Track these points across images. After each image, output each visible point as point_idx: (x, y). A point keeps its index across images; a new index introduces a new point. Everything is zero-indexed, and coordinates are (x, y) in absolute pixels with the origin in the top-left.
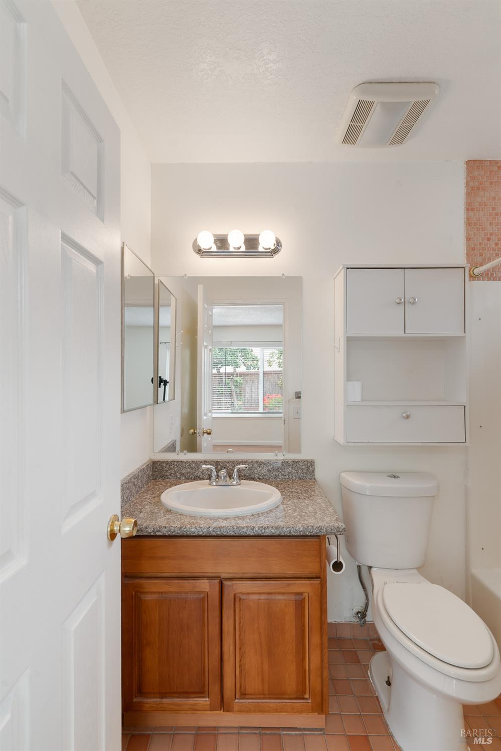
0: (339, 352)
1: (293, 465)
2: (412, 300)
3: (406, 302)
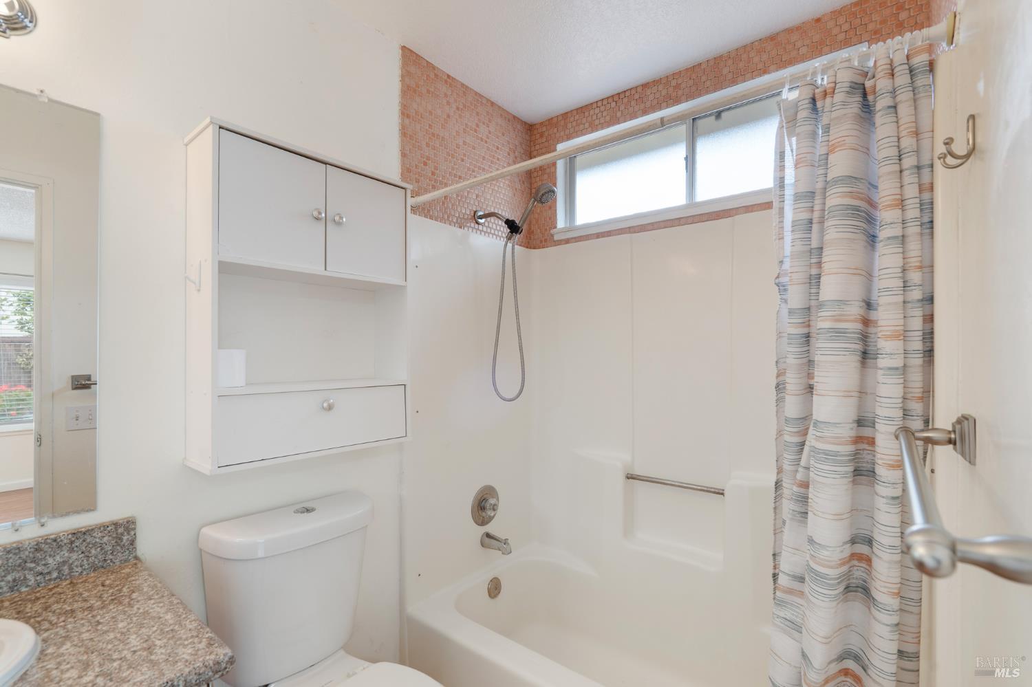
0: (199, 290)
1: (72, 542)
2: (337, 218)
3: (328, 218)
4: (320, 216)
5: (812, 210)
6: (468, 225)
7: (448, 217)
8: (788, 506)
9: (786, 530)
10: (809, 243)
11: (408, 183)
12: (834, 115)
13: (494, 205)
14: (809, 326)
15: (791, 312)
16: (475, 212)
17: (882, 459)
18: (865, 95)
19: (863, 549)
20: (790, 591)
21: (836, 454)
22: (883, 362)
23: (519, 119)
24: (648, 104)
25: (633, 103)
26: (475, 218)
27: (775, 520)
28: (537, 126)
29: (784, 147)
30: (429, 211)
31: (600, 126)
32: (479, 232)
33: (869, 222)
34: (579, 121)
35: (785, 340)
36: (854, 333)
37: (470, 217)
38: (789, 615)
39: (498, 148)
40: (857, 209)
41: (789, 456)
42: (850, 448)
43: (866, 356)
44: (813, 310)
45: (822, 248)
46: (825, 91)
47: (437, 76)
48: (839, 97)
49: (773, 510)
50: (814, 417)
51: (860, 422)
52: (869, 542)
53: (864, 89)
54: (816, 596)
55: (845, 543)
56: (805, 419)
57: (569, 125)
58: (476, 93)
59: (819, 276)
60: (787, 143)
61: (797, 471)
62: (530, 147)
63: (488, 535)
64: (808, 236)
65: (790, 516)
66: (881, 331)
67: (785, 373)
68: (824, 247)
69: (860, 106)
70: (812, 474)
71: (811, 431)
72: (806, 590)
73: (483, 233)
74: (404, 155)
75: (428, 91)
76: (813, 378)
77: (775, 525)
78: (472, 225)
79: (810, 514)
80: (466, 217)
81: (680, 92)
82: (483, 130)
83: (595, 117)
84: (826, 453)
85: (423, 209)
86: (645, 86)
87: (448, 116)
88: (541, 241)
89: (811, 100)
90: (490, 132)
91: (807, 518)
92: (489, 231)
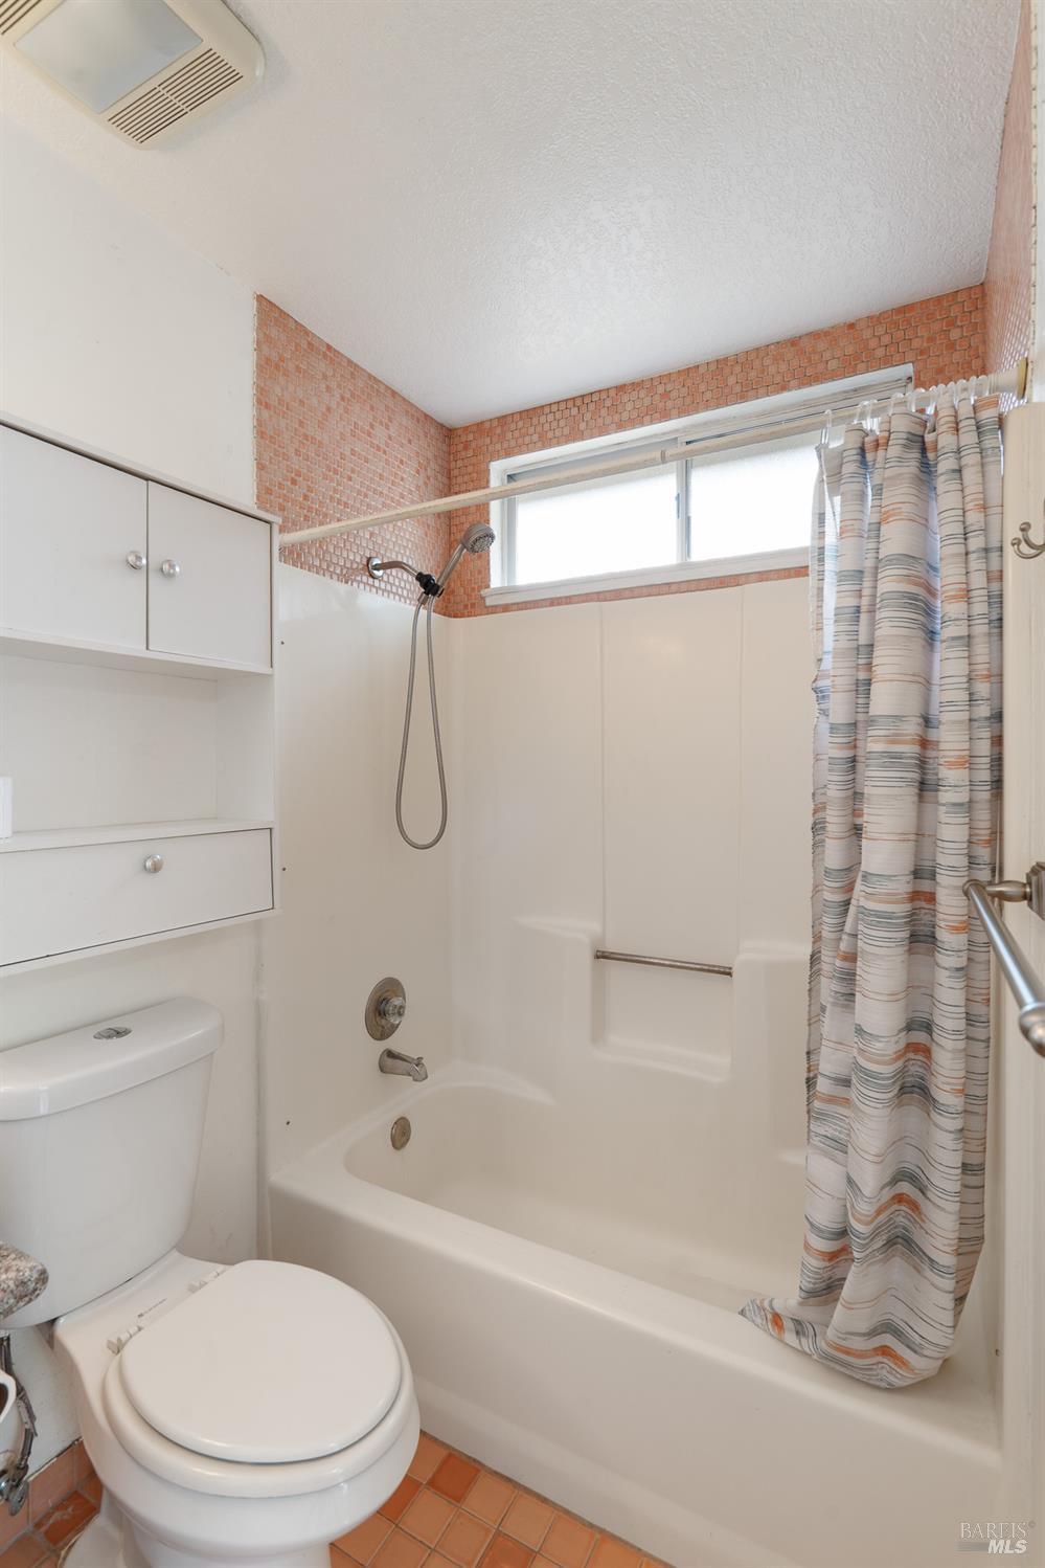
2: (166, 567)
3: (150, 567)
4: (138, 563)
5: (859, 592)
6: (359, 578)
7: (328, 566)
8: (828, 987)
9: (827, 1019)
10: (855, 637)
11: (267, 511)
12: (888, 473)
13: (397, 549)
14: (855, 747)
15: (833, 728)
16: (369, 560)
17: (944, 920)
18: (924, 450)
19: (920, 1037)
20: (831, 1100)
21: (889, 916)
22: (946, 796)
23: (432, 419)
24: (625, 416)
25: (604, 412)
26: (369, 568)
27: (810, 1006)
28: (460, 432)
29: (825, 507)
30: (299, 555)
31: (555, 441)
32: (374, 590)
33: (927, 614)
34: (522, 431)
35: (825, 764)
36: (912, 758)
37: (361, 566)
38: (830, 1132)
39: (402, 462)
40: (913, 597)
41: (829, 920)
42: (907, 907)
43: (925, 787)
44: (860, 726)
45: (872, 645)
46: (877, 440)
47: (313, 345)
48: (894, 451)
49: (807, 993)
50: (863, 868)
51: (917, 873)
52: (928, 1027)
53: (923, 442)
54: (867, 1102)
55: (900, 1031)
56: (849, 869)
57: (509, 436)
58: (370, 376)
59: (869, 682)
60: (828, 502)
61: (840, 939)
62: (449, 462)
63: (390, 1054)
64: (855, 628)
65: (831, 1000)
66: (944, 756)
67: (825, 808)
68: (875, 644)
69: (918, 464)
70: (860, 943)
71: (859, 886)
72: (853, 1094)
73: (380, 592)
74: (261, 467)
75: (298, 369)
76: (861, 815)
77: (809, 1012)
78: (365, 579)
79: (858, 996)
80: (355, 566)
81: (669, 404)
82: (380, 433)
83: (547, 426)
84: (878, 914)
85: (291, 552)
86: (621, 388)
87: (329, 409)
88: (466, 606)
89: (859, 451)
90: (390, 438)
91: (854, 1001)
92: (389, 588)
